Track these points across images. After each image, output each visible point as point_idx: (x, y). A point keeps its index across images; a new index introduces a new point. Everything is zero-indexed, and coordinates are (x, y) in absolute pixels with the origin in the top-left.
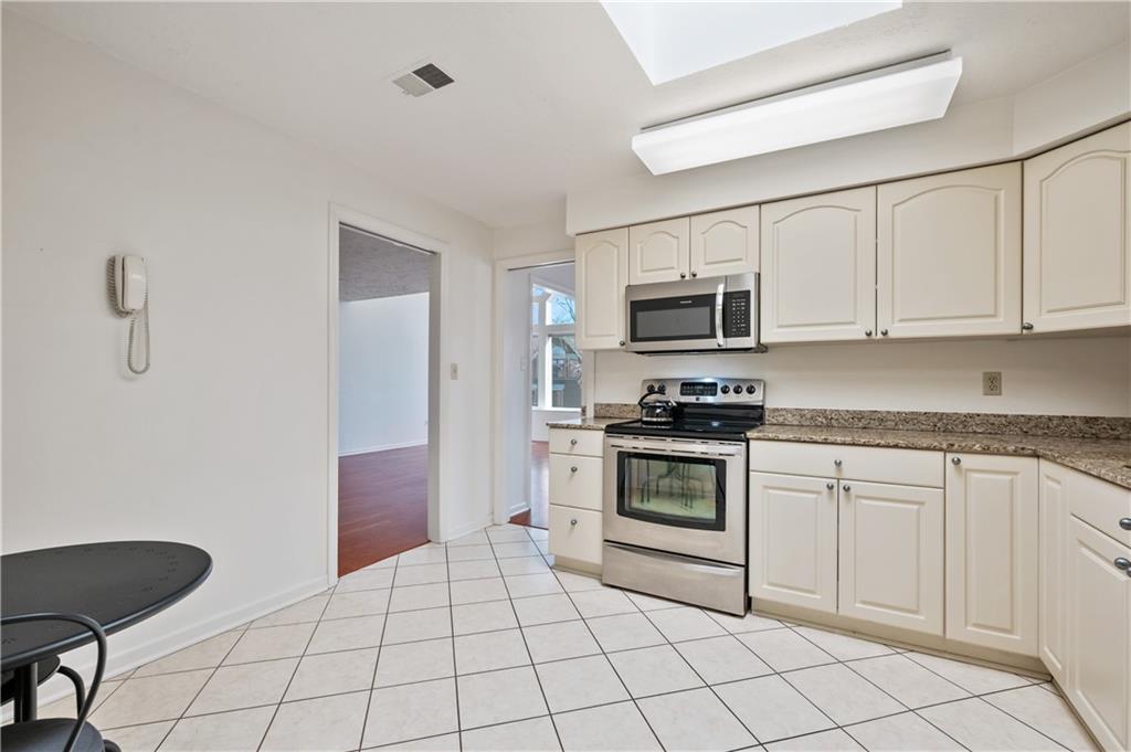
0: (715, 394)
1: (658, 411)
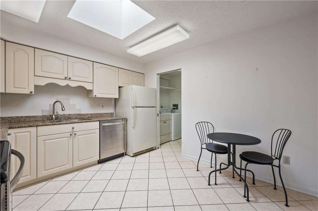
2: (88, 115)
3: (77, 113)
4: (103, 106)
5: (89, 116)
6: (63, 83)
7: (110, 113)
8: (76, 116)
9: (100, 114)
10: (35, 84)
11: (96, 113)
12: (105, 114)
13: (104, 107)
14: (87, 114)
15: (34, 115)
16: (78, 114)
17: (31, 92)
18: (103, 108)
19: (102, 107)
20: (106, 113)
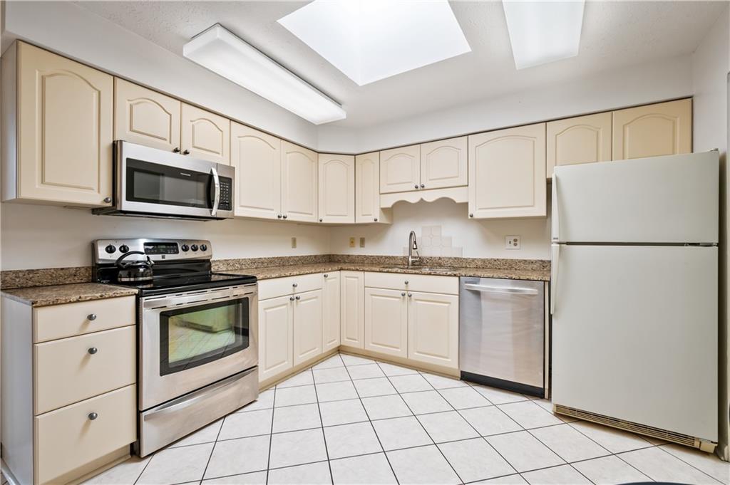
0: (177, 252)
1: (141, 270)
2: (476, 261)
3: (454, 255)
4: (515, 240)
5: (479, 263)
6: (413, 198)
7: (536, 261)
8: (451, 261)
9: (506, 261)
10: (382, 207)
11: (495, 258)
12: (520, 261)
13: (518, 242)
14: (473, 260)
15: (394, 255)
16: (455, 258)
17: (376, 220)
18: (518, 247)
19: (513, 243)
20: (525, 261)
